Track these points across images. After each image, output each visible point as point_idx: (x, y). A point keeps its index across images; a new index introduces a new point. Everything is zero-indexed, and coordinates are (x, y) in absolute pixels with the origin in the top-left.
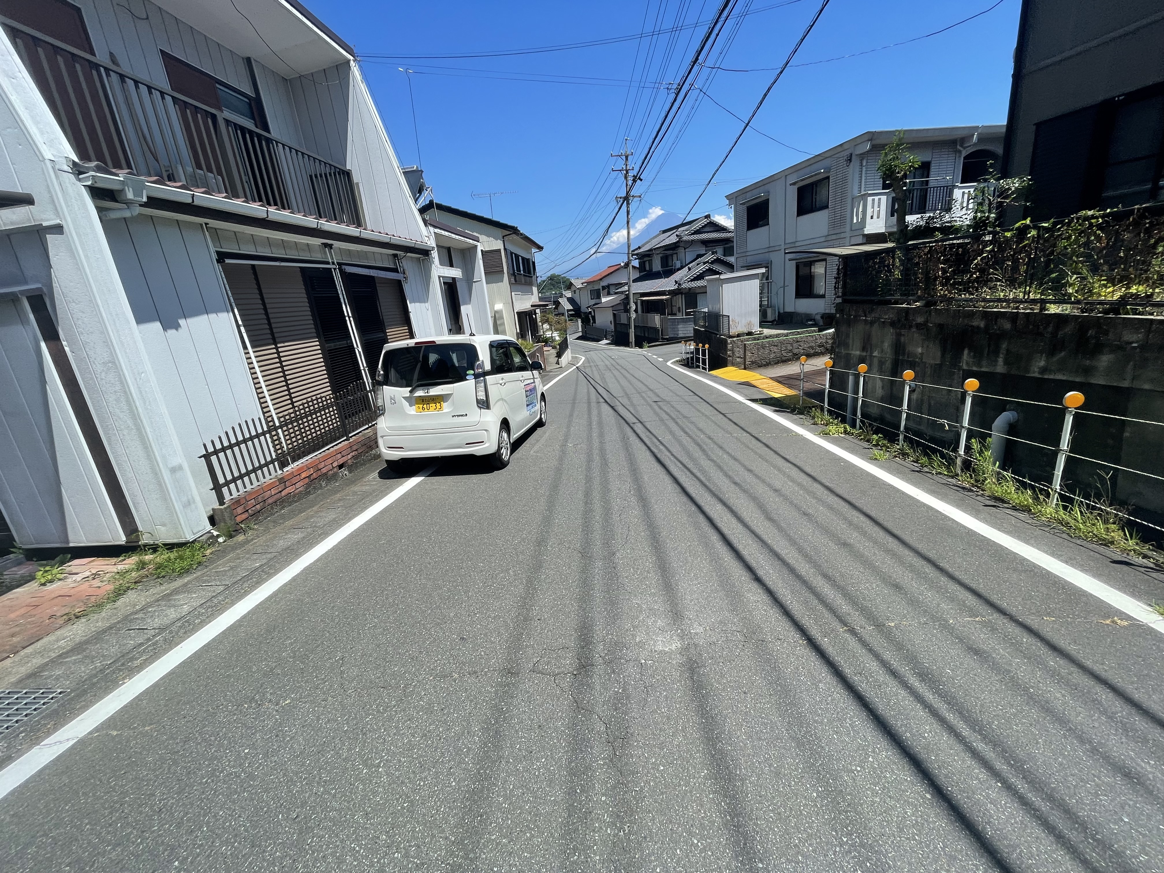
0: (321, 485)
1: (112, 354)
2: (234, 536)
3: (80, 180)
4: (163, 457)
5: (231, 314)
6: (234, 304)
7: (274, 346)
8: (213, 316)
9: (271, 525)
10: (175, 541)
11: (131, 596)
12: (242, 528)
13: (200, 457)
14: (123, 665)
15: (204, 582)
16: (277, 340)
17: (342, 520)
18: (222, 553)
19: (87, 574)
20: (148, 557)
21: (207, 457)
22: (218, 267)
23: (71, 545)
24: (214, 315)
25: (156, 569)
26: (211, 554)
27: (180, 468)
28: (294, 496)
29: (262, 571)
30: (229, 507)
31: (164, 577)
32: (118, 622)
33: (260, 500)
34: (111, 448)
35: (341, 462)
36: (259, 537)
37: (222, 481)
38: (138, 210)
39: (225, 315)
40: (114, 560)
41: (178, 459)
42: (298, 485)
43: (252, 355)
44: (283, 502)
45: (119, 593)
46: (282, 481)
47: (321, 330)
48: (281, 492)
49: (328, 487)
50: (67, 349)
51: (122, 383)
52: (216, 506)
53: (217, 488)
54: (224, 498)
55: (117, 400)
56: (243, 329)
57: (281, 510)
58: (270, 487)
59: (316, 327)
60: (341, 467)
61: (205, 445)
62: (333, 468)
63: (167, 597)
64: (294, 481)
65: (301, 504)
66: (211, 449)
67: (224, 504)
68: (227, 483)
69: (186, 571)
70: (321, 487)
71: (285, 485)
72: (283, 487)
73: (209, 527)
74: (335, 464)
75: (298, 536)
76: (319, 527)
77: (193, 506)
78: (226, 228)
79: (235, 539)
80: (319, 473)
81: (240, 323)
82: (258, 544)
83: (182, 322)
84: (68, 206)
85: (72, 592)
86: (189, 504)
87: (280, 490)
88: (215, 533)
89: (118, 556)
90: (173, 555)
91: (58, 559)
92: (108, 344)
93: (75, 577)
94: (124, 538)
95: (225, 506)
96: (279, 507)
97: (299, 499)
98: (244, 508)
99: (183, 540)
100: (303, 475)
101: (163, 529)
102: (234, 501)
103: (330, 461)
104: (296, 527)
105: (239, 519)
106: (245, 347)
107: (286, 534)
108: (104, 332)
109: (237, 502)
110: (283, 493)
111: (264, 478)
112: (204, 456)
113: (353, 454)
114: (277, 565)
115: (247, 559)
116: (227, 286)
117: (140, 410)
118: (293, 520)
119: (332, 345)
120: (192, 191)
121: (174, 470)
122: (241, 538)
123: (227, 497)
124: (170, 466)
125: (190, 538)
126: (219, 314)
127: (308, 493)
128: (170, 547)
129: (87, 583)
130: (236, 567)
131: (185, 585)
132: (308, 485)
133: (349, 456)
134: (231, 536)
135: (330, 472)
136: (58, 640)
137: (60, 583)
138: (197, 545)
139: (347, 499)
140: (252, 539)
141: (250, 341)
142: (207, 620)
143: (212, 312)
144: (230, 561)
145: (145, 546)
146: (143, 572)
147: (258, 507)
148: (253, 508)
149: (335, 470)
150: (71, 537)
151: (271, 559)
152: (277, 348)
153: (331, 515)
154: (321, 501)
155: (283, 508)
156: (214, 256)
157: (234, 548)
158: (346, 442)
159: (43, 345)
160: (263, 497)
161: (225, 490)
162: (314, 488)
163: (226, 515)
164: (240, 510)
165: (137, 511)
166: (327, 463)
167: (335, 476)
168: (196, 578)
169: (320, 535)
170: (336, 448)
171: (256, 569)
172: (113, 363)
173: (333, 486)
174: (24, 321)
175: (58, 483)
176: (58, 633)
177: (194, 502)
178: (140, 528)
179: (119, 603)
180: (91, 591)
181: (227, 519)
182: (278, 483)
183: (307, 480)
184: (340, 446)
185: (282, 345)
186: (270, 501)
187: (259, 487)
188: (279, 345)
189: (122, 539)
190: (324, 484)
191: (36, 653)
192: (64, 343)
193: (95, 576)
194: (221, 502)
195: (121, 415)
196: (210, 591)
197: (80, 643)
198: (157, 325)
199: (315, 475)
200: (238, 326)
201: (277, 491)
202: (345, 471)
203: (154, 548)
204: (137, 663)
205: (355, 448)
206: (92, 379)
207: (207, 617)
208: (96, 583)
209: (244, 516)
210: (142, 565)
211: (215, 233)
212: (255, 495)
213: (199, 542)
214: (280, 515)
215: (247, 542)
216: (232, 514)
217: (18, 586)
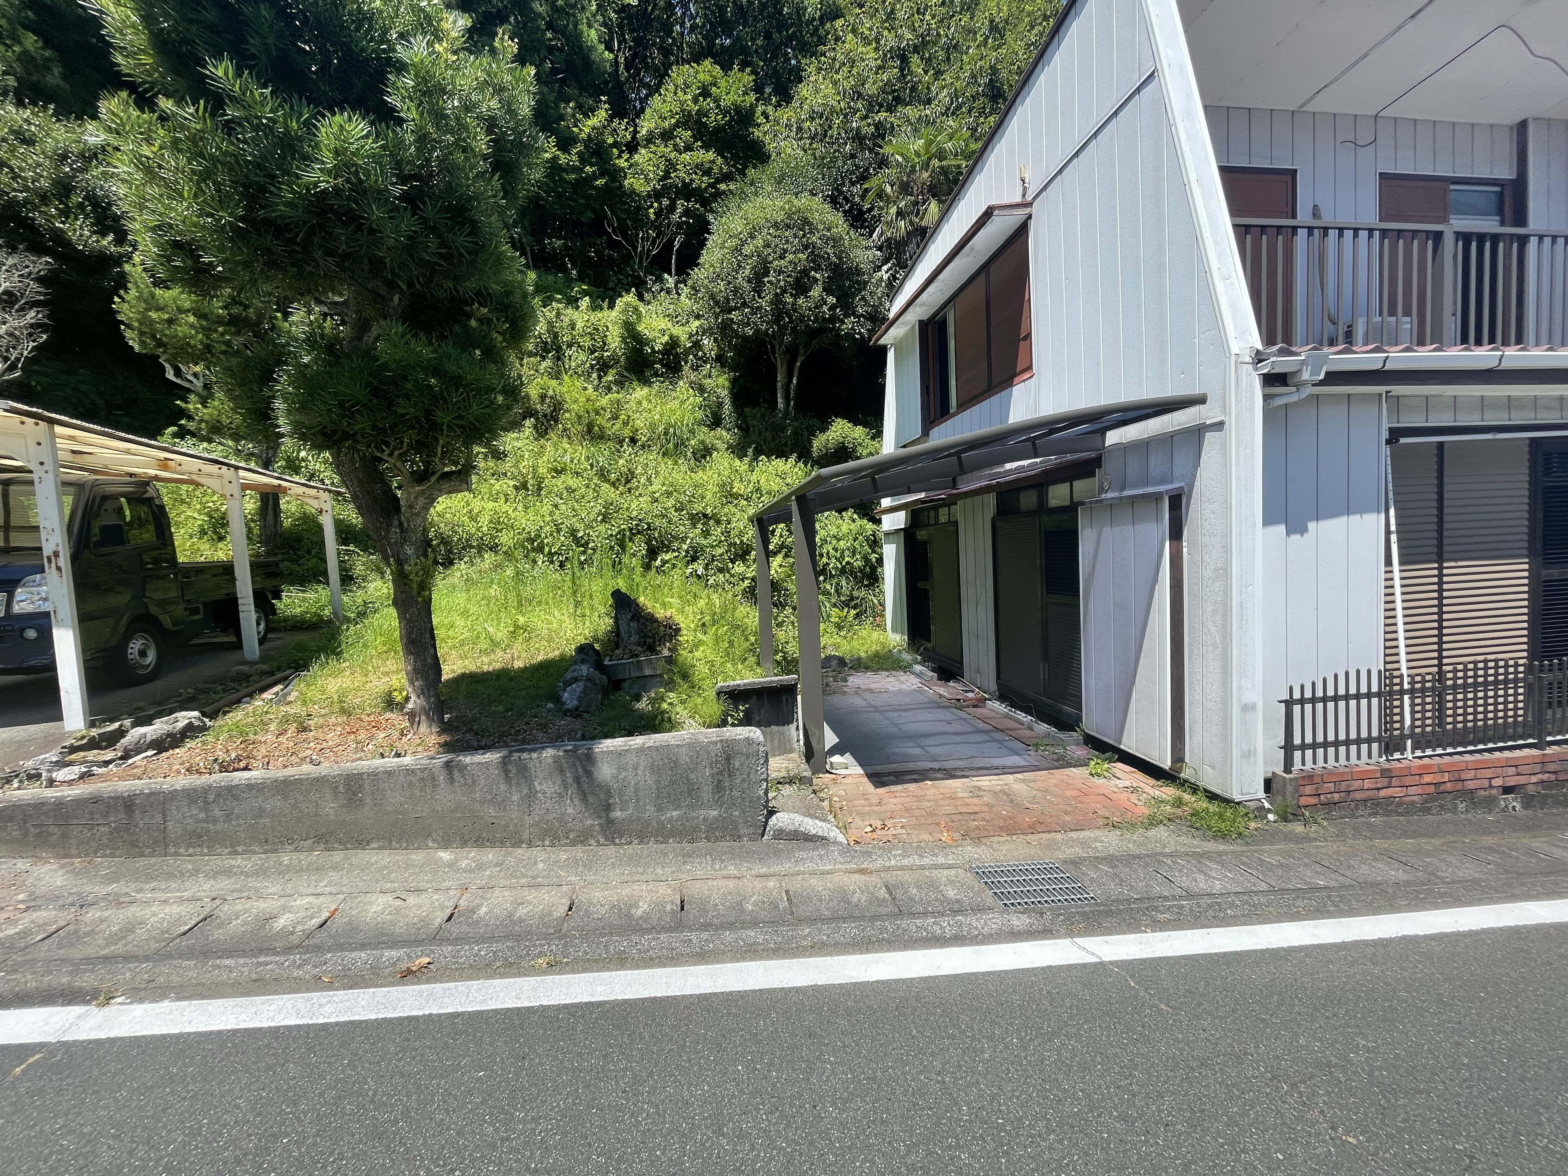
0: (1456, 807)
1: (1228, 561)
2: (1290, 821)
3: (1256, 369)
4: (1240, 688)
5: (1383, 516)
6: (1391, 502)
7: (1436, 565)
8: (1355, 518)
9: (1349, 832)
10: (1218, 792)
11: (1160, 833)
12: (1303, 815)
13: (1281, 702)
14: (1147, 909)
15: (1244, 864)
16: (1445, 556)
17: (1497, 891)
18: (1269, 836)
19: (1128, 784)
20: (1187, 797)
21: (1289, 704)
22: (1386, 450)
23: (1122, 747)
24: (1358, 517)
25: (1192, 815)
26: (1256, 830)
27: (1253, 707)
28: (1400, 804)
29: (1329, 897)
30: (1296, 779)
31: (1197, 829)
32: (1147, 856)
33: (1343, 788)
34: (1190, 662)
35: (1511, 781)
36: (1327, 841)
37: (1297, 741)
38: (1309, 390)
39: (1374, 516)
40: (1152, 782)
41: (1254, 696)
42: (1411, 791)
43: (1397, 575)
44: (1377, 805)
45: (1152, 822)
46: (1386, 773)
47: (1539, 545)
48: (1379, 789)
49: (1470, 816)
50: (1185, 550)
51: (1226, 594)
52: (1279, 770)
53: (1288, 748)
54: (1292, 765)
55: (1214, 612)
56: (1394, 538)
57: (1370, 815)
58: (1364, 776)
59: (1531, 541)
60: (1507, 790)
61: (1291, 689)
62: (1491, 786)
63: (1200, 857)
64: (1407, 781)
65: (1408, 822)
66: (1297, 695)
67: (1290, 772)
68: (1303, 747)
69: (1222, 836)
70: (1454, 810)
71: (1390, 782)
72: (1385, 785)
73: (1261, 794)
74: (1497, 782)
75: (1394, 874)
76: (1442, 879)
77: (1252, 759)
78: (1415, 393)
79: (1290, 825)
80: (1459, 786)
81: (1393, 528)
82: (1324, 851)
83: (1311, 525)
84: (1236, 400)
85: (1113, 796)
86: (1248, 755)
87: (1379, 785)
88: (1267, 805)
89: (1158, 779)
90: (1213, 808)
91: (1107, 755)
92: (1227, 549)
93: (1118, 781)
94: (1169, 764)
95: (1291, 776)
96: (1368, 811)
97: (1406, 813)
98: (1317, 789)
99: (1227, 795)
100: (1427, 779)
101: (1210, 770)
102: (1305, 774)
103: (1489, 773)
104: (1395, 856)
105: (1303, 801)
106: (1388, 562)
107: (1375, 859)
108: (1227, 536)
109: (1309, 778)
110: (1382, 793)
111: (1359, 758)
112: (1285, 702)
113: (1545, 777)
114: (1354, 902)
115: (1306, 865)
116: (1390, 477)
117: (1234, 628)
118: (1390, 842)
119: (1555, 573)
120: (1386, 352)
121: (1247, 708)
122: (1298, 828)
123: (1297, 765)
124: (1243, 701)
125: (1237, 798)
126: (1364, 516)
127: (1425, 810)
128: (1212, 797)
129: (1125, 794)
130: (1287, 866)
131: (1220, 853)
132: (1430, 798)
133: (1534, 779)
134: (1285, 819)
135: (1482, 792)
136: (1096, 840)
137: (1104, 780)
138: (1242, 810)
139: (1510, 856)
140: (1316, 839)
141: (1401, 555)
142: (1243, 919)
143: (1355, 513)
144: (1279, 853)
145: (1185, 781)
146: (1179, 811)
147: (1336, 796)
148: (1329, 796)
149: (1494, 792)
150: (1125, 739)
151: (1343, 886)
152: (1440, 569)
153: (1469, 871)
154: (1452, 834)
155: (1374, 814)
156: (1385, 435)
157: (1288, 838)
158: (1535, 752)
159: (1167, 543)
160: (1348, 786)
161: (1297, 754)
162: (1441, 806)
163: (1289, 789)
164: (1308, 790)
165: (1191, 739)
166: (1480, 774)
167: (1489, 803)
168: (1234, 852)
169: (1442, 895)
170: (1507, 754)
171: (1319, 889)
172: (1224, 572)
173: (1480, 817)
174: (1158, 519)
175: (1133, 682)
176: (1098, 833)
177: (1255, 755)
178: (1187, 760)
179: (1152, 832)
180: (1128, 805)
181: (1289, 795)
182: (1378, 775)
183: (1432, 789)
184: (1517, 753)
185: (1453, 564)
186: (1358, 795)
187: (1347, 770)
188: (1445, 565)
189: (1166, 763)
190: (1462, 807)
191: (1077, 841)
192: (1185, 544)
193: (1135, 790)
194: (1288, 768)
195: (1213, 629)
196: (1249, 881)
197: (1112, 856)
198: (1282, 528)
199: (1449, 786)
200: (1388, 533)
201: (1374, 786)
202: (1514, 802)
203: (1195, 789)
204: (1161, 917)
205: (1552, 767)
206: (1197, 584)
207: (1243, 916)
208: (1134, 798)
209: (1313, 800)
210: (1178, 803)
211: (1396, 402)
212: (1338, 778)
213: (1245, 806)
214: (1366, 823)
215: (1307, 839)
216: (1297, 791)
217: (1075, 766)
